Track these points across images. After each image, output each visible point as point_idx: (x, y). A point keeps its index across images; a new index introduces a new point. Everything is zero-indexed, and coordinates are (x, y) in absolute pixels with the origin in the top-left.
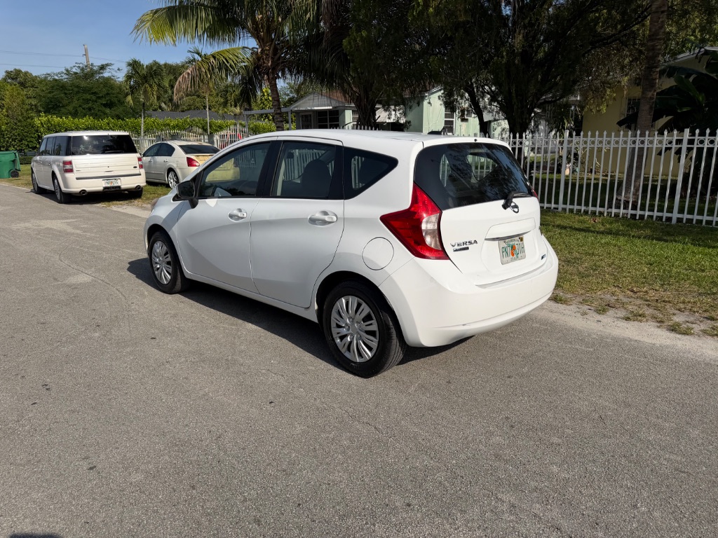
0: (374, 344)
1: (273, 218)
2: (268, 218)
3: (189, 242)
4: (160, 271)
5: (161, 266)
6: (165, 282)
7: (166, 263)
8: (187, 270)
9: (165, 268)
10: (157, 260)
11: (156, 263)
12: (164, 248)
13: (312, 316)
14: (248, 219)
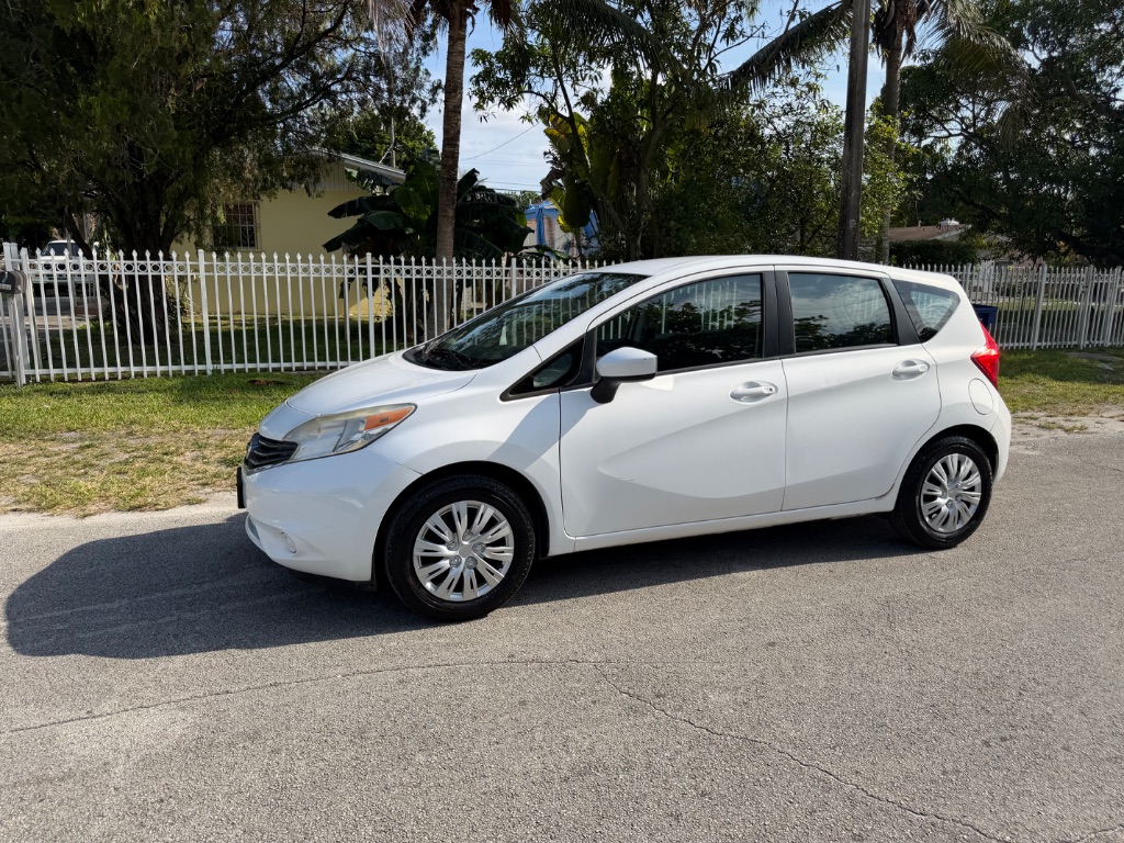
0: (976, 497)
1: (834, 383)
2: (824, 386)
3: (605, 470)
4: (454, 574)
5: (464, 560)
6: (481, 592)
7: (488, 545)
8: (568, 535)
9: (485, 559)
10: (444, 550)
11: (440, 558)
12: (486, 511)
13: (888, 505)
14: (782, 394)
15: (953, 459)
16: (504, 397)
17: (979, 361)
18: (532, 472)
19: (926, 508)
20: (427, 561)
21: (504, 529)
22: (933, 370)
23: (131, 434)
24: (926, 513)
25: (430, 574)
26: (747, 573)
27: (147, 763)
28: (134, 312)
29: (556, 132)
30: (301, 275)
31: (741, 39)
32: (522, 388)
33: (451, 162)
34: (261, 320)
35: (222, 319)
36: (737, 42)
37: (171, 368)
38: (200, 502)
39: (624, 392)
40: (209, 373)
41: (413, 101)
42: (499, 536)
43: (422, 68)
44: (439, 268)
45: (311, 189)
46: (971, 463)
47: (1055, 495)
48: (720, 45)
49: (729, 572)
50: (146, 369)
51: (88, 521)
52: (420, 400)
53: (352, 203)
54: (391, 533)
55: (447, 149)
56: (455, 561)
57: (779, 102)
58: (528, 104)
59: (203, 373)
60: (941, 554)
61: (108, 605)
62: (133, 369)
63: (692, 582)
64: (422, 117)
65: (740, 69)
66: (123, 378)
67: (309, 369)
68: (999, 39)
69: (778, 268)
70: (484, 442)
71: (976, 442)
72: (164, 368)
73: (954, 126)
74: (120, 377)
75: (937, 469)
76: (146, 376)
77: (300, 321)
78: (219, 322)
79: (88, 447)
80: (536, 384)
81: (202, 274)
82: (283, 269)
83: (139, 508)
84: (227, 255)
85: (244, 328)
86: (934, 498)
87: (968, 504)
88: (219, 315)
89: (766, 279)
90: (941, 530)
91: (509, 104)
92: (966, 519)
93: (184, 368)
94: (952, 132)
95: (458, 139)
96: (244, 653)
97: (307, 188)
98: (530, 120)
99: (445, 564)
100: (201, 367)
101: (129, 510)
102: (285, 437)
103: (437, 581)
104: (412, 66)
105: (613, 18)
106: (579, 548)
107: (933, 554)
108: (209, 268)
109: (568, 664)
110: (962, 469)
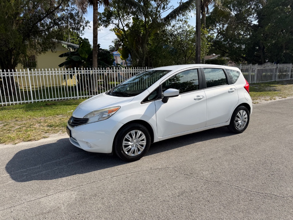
0: (246, 120)
1: (216, 95)
2: (214, 96)
3: (166, 120)
4: (133, 149)
5: (134, 145)
6: (139, 153)
7: (140, 141)
8: (158, 137)
9: (139, 144)
10: (130, 143)
11: (129, 146)
12: (140, 132)
13: (228, 123)
14: (205, 98)
15: (241, 111)
16: (142, 103)
17: (245, 87)
18: (150, 122)
19: (236, 123)
20: (126, 146)
21: (144, 137)
22: (236, 90)
23: (17, 120)
24: (236, 125)
25: (127, 150)
26: (198, 143)
27: (70, 206)
28: (6, 87)
29: (118, 34)
30: (57, 74)
31: (166, 9)
32: (146, 100)
33: (96, 42)
34: (40, 87)
35: (28, 87)
36: (166, 10)
37: (22, 102)
38: (47, 137)
39: (170, 100)
40: (33, 102)
41: (81, 26)
42: (143, 138)
43: (83, 17)
44: (95, 71)
45: (53, 50)
46: (245, 112)
47: (259, 119)
48: (162, 11)
49: (194, 143)
50: (14, 102)
51: (17, 145)
52: (121, 105)
53: (65, 54)
54: (117, 140)
55: (95, 39)
56: (132, 146)
57: (178, 26)
58: (112, 26)
59: (31, 102)
60: (240, 134)
61: (36, 167)
62: (10, 103)
63: (186, 146)
64: (83, 30)
65: (166, 17)
66: (8, 105)
67: (61, 100)
68: (228, 9)
69: (201, 67)
70: (138, 115)
71: (246, 107)
72: (19, 102)
73: (215, 30)
74: (7, 105)
75: (238, 114)
76: (14, 104)
77: (51, 87)
78: (27, 88)
79: (6, 125)
80: (149, 99)
81: (29, 75)
82: (52, 73)
83: (30, 140)
84: (32, 70)
85: (35, 90)
86: (238, 121)
87: (245, 122)
88: (27, 87)
89: (199, 70)
90: (239, 128)
91: (106, 26)
92: (245, 125)
93: (25, 101)
94: (216, 32)
95: (97, 36)
96: (81, 175)
97: (52, 51)
98: (112, 31)
99: (130, 147)
100: (30, 101)
101: (28, 141)
102: (84, 117)
103: (128, 151)
104: (80, 16)
105: (136, 4)
106: (161, 140)
107: (238, 134)
108: (31, 74)
109: (166, 169)
110: (243, 113)
